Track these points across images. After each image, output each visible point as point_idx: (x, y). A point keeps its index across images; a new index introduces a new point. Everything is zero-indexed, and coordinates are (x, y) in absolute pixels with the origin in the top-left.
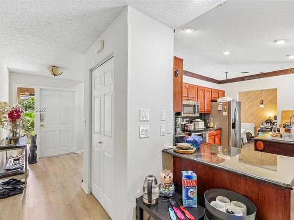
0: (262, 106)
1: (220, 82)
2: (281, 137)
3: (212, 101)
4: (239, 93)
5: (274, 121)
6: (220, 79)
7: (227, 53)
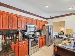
0: (60, 27)
1: (47, 19)
2: (66, 46)
3: (43, 25)
4: (53, 23)
5: (64, 31)
6: (47, 18)
7: (47, 7)
